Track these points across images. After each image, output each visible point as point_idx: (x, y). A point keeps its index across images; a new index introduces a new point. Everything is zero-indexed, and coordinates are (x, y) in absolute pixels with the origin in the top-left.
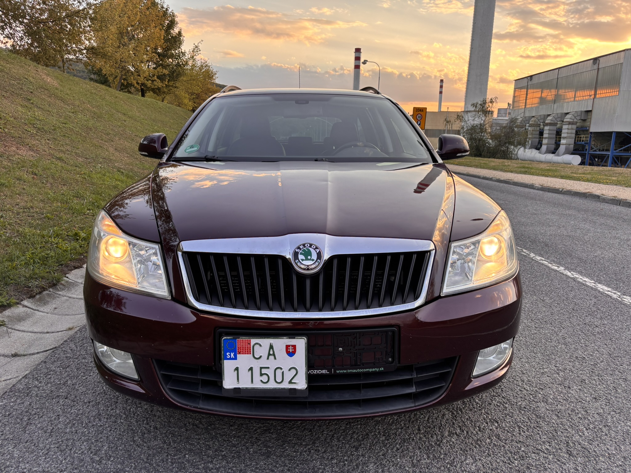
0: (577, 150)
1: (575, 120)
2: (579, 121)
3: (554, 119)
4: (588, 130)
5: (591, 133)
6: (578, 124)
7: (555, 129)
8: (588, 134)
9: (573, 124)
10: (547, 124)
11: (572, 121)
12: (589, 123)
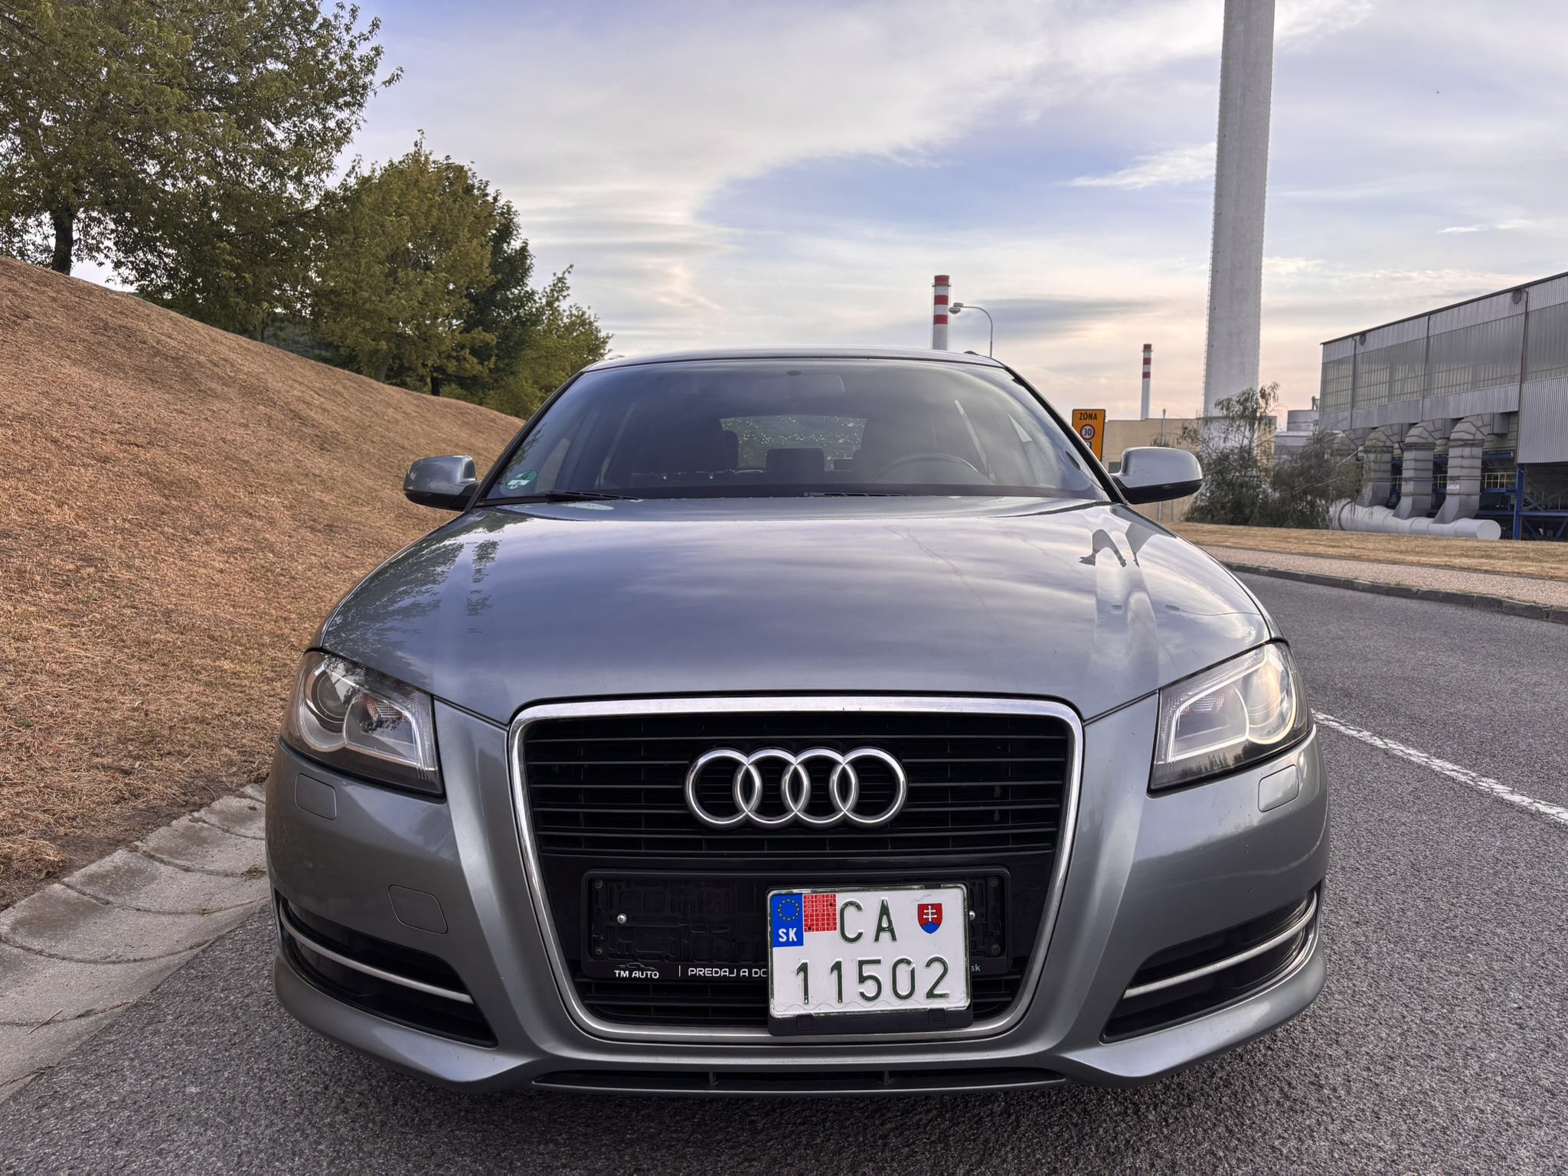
0: (1489, 506)
1: (1479, 436)
2: (1490, 438)
3: (1426, 434)
4: (1513, 459)
5: (1522, 465)
6: (1486, 445)
7: (1432, 458)
8: (1514, 469)
9: (1473, 445)
10: (1411, 447)
11: (1470, 437)
12: (1513, 443)
